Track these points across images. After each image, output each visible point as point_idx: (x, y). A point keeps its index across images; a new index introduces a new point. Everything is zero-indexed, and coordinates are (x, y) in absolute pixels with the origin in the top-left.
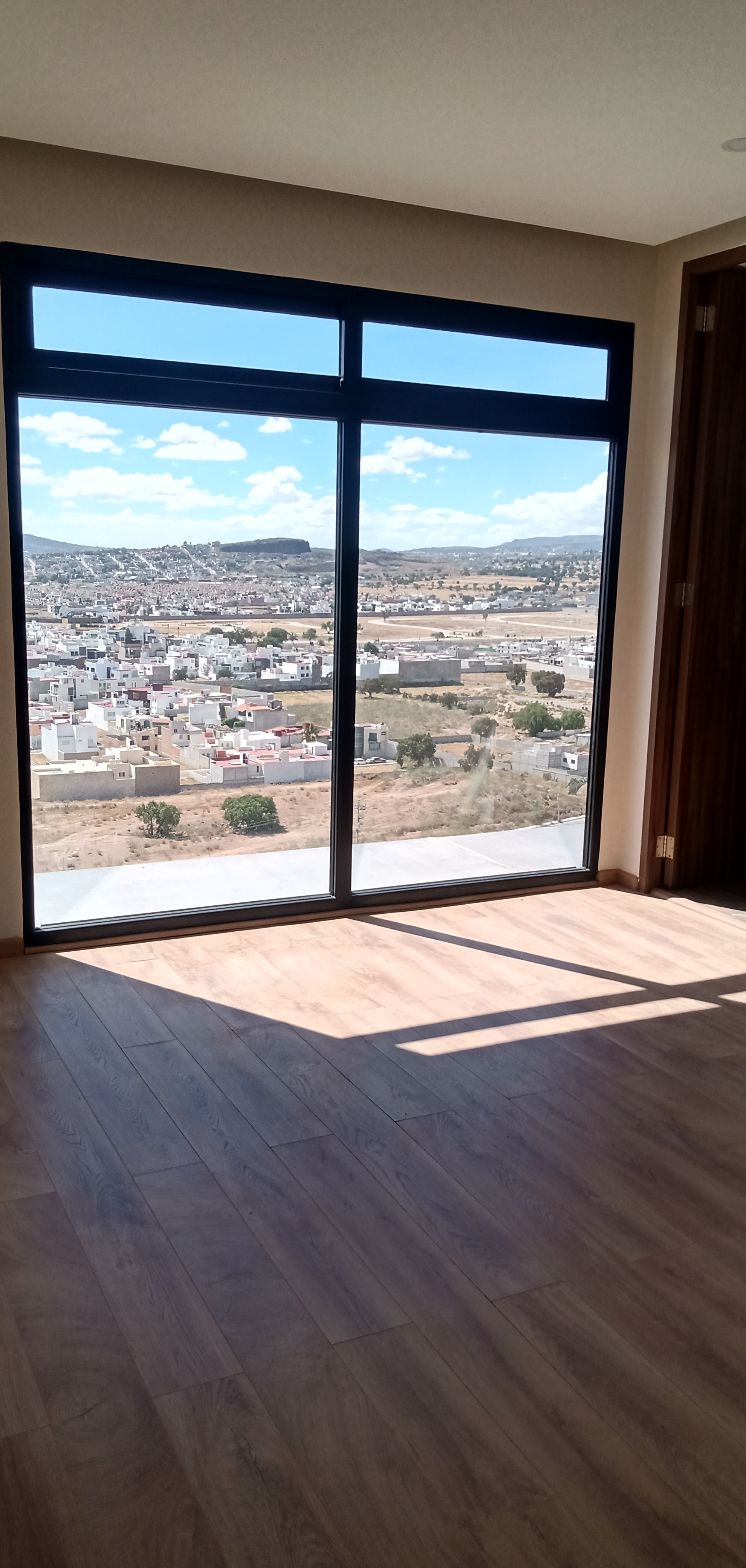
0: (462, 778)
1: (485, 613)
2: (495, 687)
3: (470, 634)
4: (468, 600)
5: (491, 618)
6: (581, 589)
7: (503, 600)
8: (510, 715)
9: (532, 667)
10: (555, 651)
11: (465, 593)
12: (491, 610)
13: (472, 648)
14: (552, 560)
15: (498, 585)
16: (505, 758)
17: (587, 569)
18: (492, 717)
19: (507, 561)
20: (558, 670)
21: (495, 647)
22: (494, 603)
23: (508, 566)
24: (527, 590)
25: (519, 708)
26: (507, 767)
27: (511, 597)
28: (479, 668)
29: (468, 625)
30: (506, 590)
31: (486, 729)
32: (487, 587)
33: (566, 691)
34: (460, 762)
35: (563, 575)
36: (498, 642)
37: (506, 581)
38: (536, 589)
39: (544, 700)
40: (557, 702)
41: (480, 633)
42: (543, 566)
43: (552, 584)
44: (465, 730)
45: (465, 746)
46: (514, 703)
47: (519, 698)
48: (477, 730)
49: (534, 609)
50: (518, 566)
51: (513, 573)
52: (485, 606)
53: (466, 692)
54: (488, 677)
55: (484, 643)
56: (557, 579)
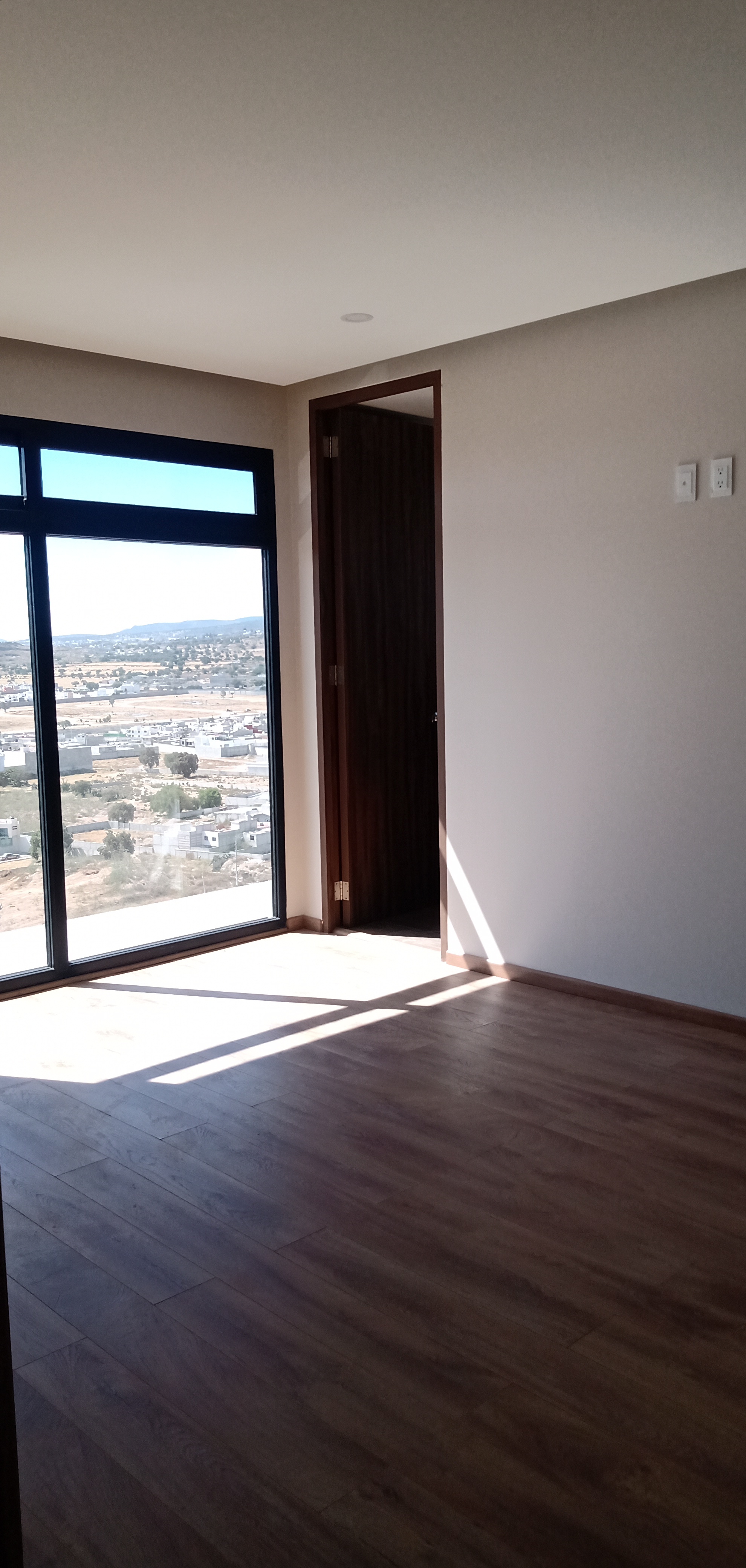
0: (102, 866)
1: (111, 699)
2: (129, 772)
3: (98, 721)
4: (93, 687)
5: (117, 703)
6: (205, 671)
7: (129, 685)
8: (146, 799)
9: (165, 749)
10: (185, 732)
11: (88, 680)
12: (117, 696)
13: (101, 735)
14: (174, 644)
15: (122, 671)
16: (147, 841)
17: (208, 652)
18: (128, 802)
19: (129, 647)
20: (190, 751)
21: (124, 731)
22: (119, 689)
23: (131, 652)
24: (152, 674)
25: (155, 791)
26: (149, 850)
27: (136, 682)
28: (110, 754)
29: (94, 712)
30: (130, 676)
31: (126, 814)
32: (110, 673)
33: (200, 770)
34: (99, 850)
35: (185, 659)
36: (127, 727)
37: (129, 667)
38: (160, 673)
39: (178, 781)
40: (192, 782)
41: (108, 719)
42: (165, 651)
43: (176, 668)
44: (101, 817)
45: (104, 834)
46: (150, 786)
47: (154, 781)
48: (114, 816)
49: (160, 693)
50: (140, 651)
51: (135, 658)
52: (110, 692)
53: (99, 779)
54: (120, 762)
55: (113, 729)
56: (180, 663)
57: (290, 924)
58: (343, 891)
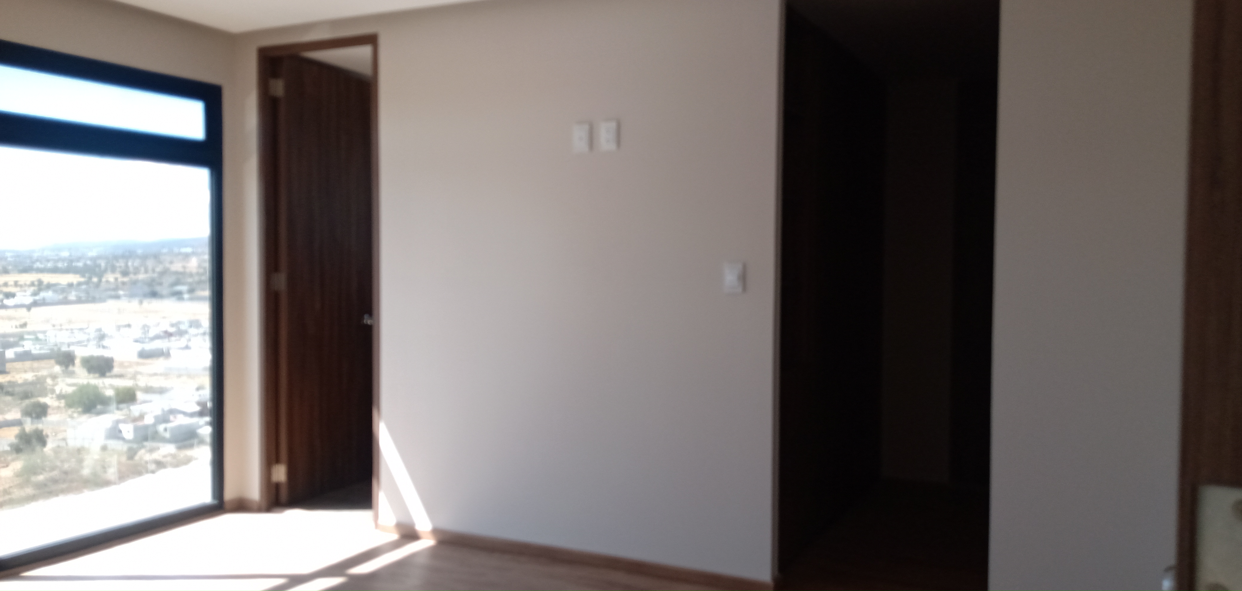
0: (13, 460)
1: (29, 307)
2: (44, 373)
3: (14, 326)
4: (9, 295)
5: (34, 310)
6: (124, 283)
7: (48, 295)
8: (60, 397)
9: (80, 353)
10: (102, 337)
11: (6, 290)
12: (35, 304)
13: (16, 339)
14: (94, 259)
15: (40, 282)
16: (60, 436)
17: (127, 266)
18: (42, 400)
19: (48, 261)
20: (106, 354)
21: (41, 336)
22: (37, 298)
23: (50, 265)
24: (71, 285)
25: (70, 390)
26: (62, 444)
27: (55, 291)
28: (26, 356)
29: (10, 318)
30: (49, 286)
31: (40, 411)
32: (28, 283)
33: (116, 370)
34: (11, 445)
35: (105, 271)
36: (44, 332)
37: (47, 278)
38: (79, 284)
39: (95, 381)
40: (107, 381)
41: (24, 325)
42: (85, 265)
43: (95, 280)
44: (14, 414)
45: (16, 430)
46: (65, 386)
47: (70, 381)
48: (27, 413)
49: (79, 301)
50: (60, 265)
51: (55, 270)
52: (29, 300)
53: (13, 379)
54: (36, 364)
55: (29, 333)
56: (100, 276)
57: (227, 506)
58: (280, 474)
